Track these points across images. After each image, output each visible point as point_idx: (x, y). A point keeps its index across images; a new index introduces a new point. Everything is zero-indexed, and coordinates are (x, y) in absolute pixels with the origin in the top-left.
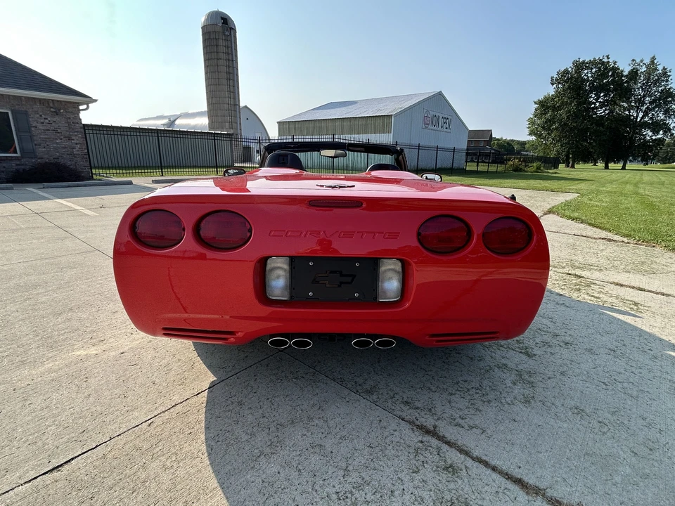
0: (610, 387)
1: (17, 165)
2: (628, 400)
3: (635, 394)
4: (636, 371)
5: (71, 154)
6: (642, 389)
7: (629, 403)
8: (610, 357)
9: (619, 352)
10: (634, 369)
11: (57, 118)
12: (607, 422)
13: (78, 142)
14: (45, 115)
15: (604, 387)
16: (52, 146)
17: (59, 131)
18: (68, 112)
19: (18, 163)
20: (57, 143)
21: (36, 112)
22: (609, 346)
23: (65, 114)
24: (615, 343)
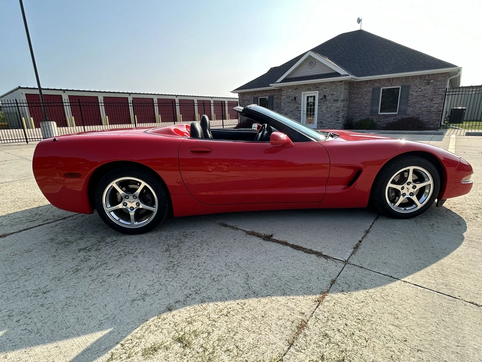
0: (24, 270)
1: (394, 119)
2: (10, 271)
3: (9, 277)
4: (17, 291)
5: (430, 111)
6: (7, 283)
7: (9, 271)
8: (42, 286)
9: (41, 295)
10: (20, 291)
11: (428, 87)
12: (14, 257)
13: (437, 102)
14: (420, 86)
15: (28, 267)
16: (418, 106)
17: (426, 95)
18: (438, 81)
19: (395, 118)
20: (422, 104)
21: (415, 85)
22: (51, 293)
23: (435, 83)
24: (51, 300)
